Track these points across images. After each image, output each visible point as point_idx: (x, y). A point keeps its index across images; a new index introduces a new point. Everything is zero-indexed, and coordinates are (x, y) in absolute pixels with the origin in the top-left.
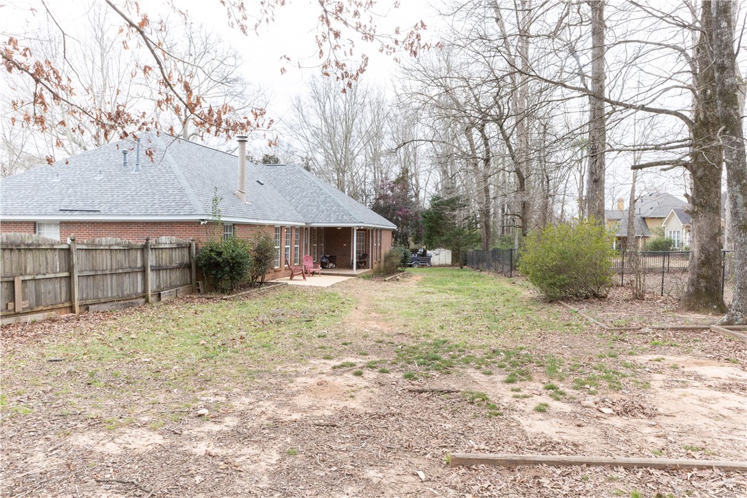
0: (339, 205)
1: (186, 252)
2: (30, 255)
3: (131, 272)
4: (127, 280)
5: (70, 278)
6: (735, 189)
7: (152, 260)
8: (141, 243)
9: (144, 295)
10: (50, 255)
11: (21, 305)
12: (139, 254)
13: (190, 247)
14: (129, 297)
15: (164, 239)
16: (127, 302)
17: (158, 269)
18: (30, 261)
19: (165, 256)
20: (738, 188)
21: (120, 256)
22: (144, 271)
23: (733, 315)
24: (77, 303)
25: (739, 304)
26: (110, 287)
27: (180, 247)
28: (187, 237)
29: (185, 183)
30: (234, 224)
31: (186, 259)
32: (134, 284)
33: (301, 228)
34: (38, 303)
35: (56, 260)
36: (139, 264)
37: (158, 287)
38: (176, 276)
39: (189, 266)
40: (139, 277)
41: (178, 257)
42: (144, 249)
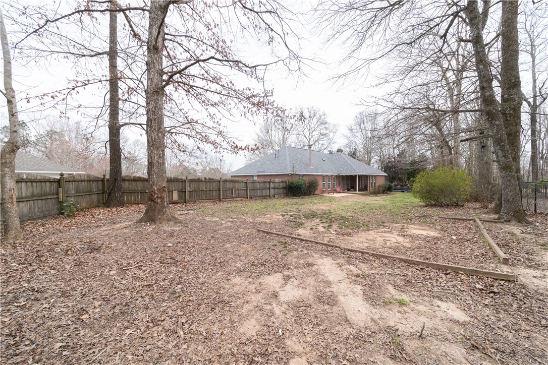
0: (352, 167)
1: (285, 183)
2: (237, 183)
3: (265, 189)
4: (264, 191)
5: (247, 190)
6: (496, 148)
7: (272, 185)
8: (269, 180)
9: (270, 196)
10: (242, 183)
11: (234, 196)
12: (268, 184)
13: (286, 182)
14: (264, 196)
15: (276, 180)
16: (264, 197)
17: (274, 188)
18: (237, 185)
19: (277, 185)
20: (498, 147)
21: (262, 184)
22: (269, 189)
23: (501, 215)
24: (248, 196)
25: (505, 209)
26: (259, 193)
27: (282, 182)
28: (285, 179)
29: (288, 162)
30: (304, 175)
31: (285, 186)
32: (266, 192)
33: (337, 176)
34: (239, 196)
35: (244, 185)
36: (268, 187)
37: (275, 193)
38: (281, 191)
39: (285, 188)
40: (268, 190)
41: (281, 185)
42: (269, 182)
